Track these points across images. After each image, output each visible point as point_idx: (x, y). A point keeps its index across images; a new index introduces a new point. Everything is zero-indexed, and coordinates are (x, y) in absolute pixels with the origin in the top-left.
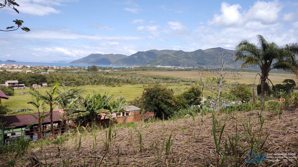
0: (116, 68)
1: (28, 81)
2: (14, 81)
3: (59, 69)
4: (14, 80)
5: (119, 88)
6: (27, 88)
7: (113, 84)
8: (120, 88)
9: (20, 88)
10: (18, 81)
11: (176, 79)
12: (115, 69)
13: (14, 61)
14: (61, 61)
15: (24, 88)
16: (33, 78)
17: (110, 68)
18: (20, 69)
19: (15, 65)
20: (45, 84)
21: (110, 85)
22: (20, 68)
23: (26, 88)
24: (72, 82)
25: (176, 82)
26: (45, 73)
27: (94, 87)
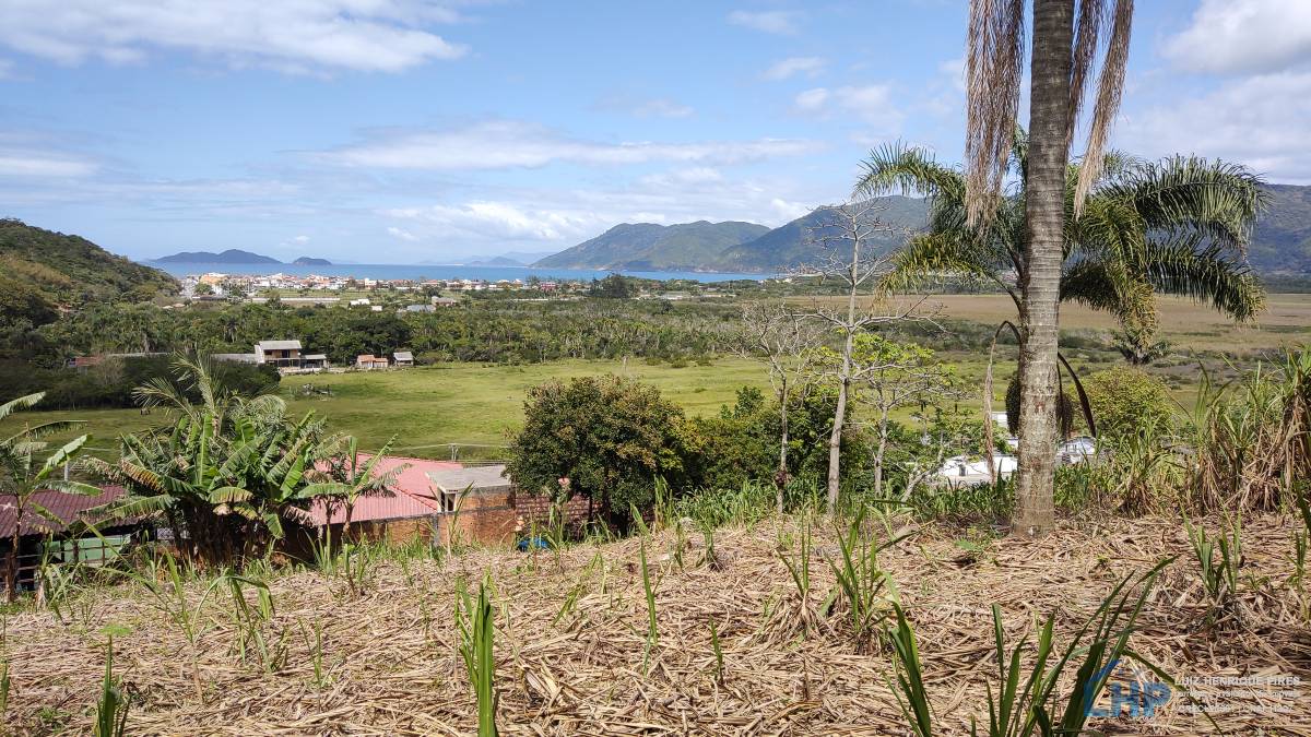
0: (712, 286)
1: (339, 341)
2: (288, 342)
3: (482, 292)
4: (287, 337)
5: (700, 370)
6: (334, 369)
7: (675, 356)
8: (703, 372)
9: (307, 370)
10: (302, 340)
11: (975, 330)
12: (705, 287)
13: (322, 263)
14: (499, 260)
15: (325, 372)
16: (360, 328)
17: (690, 286)
18: (336, 293)
19: (318, 277)
20: (404, 356)
21: (666, 358)
22: (334, 291)
23: (331, 370)
24: (511, 344)
25: (972, 345)
26: (421, 307)
27: (594, 366)
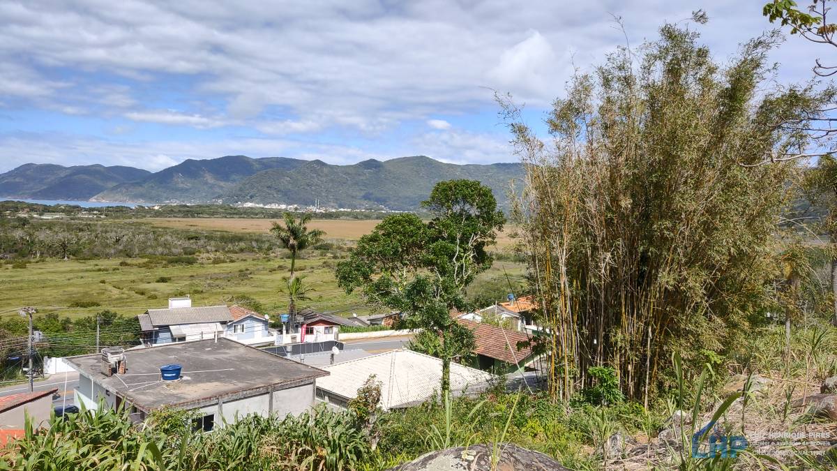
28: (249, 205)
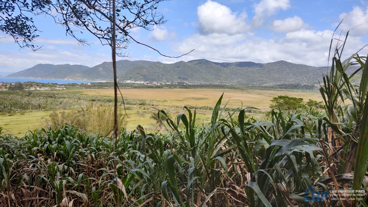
28: (129, 81)
